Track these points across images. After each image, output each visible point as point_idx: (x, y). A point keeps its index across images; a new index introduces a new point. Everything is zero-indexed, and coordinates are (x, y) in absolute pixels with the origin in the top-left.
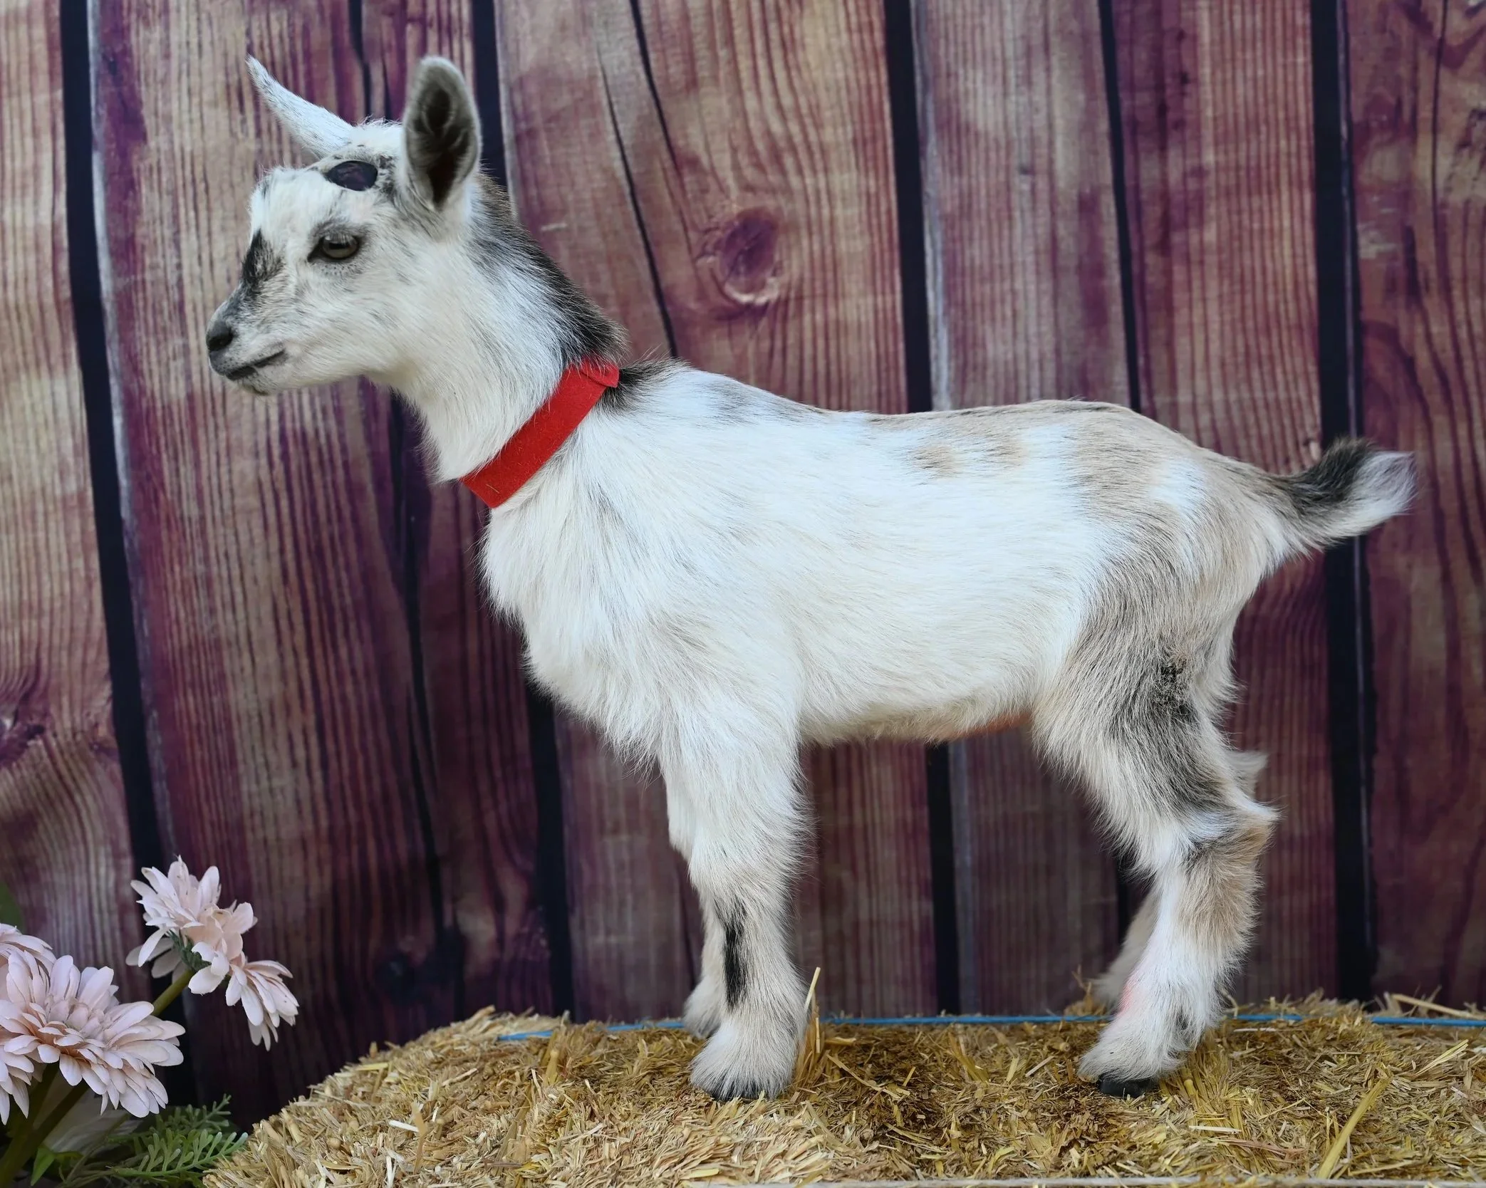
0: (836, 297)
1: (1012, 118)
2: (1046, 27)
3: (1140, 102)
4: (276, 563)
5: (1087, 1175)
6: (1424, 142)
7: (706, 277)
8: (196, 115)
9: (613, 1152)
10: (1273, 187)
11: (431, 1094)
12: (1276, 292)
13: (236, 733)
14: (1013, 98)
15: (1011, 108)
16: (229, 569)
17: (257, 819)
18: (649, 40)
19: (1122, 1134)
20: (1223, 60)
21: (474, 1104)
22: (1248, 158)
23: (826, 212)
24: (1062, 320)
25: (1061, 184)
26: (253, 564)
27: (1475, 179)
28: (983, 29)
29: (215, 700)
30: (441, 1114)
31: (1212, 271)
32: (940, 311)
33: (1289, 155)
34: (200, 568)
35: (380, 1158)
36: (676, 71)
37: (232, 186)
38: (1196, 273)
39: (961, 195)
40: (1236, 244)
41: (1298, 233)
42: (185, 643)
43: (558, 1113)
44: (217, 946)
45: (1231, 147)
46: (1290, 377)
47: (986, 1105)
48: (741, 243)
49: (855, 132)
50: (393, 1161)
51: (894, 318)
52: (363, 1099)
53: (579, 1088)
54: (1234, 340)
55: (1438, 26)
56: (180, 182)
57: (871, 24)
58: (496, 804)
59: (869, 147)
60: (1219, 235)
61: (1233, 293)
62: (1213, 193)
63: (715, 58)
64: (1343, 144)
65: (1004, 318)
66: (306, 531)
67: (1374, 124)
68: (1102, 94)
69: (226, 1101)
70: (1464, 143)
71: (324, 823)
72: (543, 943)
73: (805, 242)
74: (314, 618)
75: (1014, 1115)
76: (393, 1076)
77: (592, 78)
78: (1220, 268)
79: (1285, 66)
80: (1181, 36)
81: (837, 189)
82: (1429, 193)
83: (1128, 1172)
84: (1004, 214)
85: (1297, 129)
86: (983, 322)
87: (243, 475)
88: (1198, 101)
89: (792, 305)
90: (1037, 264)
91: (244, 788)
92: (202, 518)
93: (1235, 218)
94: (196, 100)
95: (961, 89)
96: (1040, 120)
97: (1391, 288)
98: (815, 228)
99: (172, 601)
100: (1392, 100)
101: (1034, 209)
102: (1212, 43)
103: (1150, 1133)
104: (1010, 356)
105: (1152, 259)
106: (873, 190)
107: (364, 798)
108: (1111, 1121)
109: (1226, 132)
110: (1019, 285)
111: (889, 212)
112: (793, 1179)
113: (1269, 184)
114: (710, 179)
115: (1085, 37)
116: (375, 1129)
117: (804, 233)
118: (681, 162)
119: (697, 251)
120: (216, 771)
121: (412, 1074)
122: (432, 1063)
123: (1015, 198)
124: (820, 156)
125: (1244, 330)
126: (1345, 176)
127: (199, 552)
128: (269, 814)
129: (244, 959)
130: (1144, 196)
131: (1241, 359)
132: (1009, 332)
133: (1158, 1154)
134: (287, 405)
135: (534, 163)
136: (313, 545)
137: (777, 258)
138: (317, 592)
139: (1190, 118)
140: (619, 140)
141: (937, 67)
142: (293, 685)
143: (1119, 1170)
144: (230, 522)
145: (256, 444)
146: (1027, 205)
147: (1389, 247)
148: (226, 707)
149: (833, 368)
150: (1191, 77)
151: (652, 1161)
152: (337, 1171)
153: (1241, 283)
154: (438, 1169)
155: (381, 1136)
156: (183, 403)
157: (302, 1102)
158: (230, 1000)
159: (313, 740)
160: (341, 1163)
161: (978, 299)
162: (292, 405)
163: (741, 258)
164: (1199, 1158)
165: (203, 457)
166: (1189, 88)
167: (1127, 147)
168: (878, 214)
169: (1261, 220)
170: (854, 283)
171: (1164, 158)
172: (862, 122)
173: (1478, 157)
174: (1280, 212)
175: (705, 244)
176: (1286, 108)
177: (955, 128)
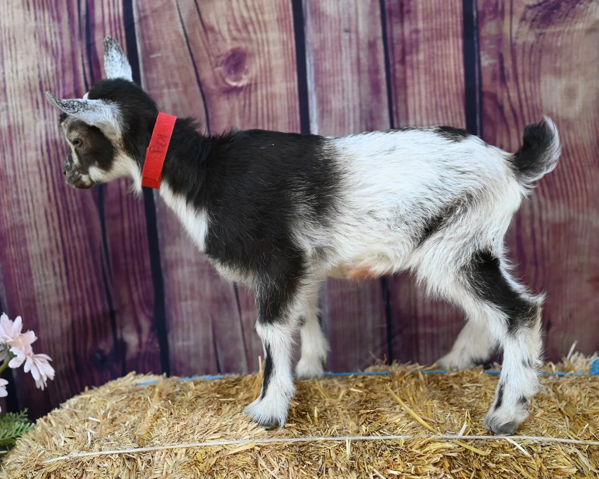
0: (271, 83)
1: (341, 9)
3: (393, 3)
4: (46, 193)
5: (369, 435)
6: (507, 18)
7: (218, 75)
8: (10, 12)
9: (179, 428)
10: (447, 37)
11: (108, 407)
12: (448, 79)
13: (31, 263)
14: (341, 1)
15: (341, 5)
16: (27, 197)
17: (41, 297)
19: (383, 419)
21: (124, 410)
22: (436, 25)
23: (266, 49)
24: (362, 92)
25: (362, 36)
26: (36, 194)
27: (528, 34)
29: (23, 249)
30: (111, 415)
31: (422, 71)
33: (453, 24)
34: (15, 196)
35: (86, 432)
37: (25, 40)
38: (416, 72)
39: (321, 41)
41: (456, 55)
42: (9, 226)
43: (158, 413)
44: (21, 349)
45: (429, 21)
46: (454, 114)
47: (330, 408)
48: (232, 62)
49: (278, 16)
50: (91, 433)
51: (294, 91)
52: (81, 409)
53: (167, 403)
54: (431, 100)
56: (4, 39)
58: (137, 289)
59: (284, 22)
60: (425, 57)
61: (430, 80)
62: (422, 39)
64: (475, 19)
65: (339, 91)
66: (58, 180)
67: (487, 12)
69: (26, 410)
70: (523, 19)
71: (68, 297)
72: (157, 345)
74: (62, 215)
75: (341, 412)
76: (93, 400)
78: (425, 69)
81: (270, 40)
82: (509, 40)
83: (385, 434)
84: (338, 49)
85: (456, 13)
86: (330, 93)
87: (31, 159)
88: (416, 2)
89: (253, 87)
90: (352, 69)
91: (35, 284)
92: (15, 176)
93: (431, 50)
94: (10, 6)
96: (352, 10)
97: (494, 78)
98: (262, 55)
99: (3, 209)
100: (494, 2)
101: (350, 47)
103: (394, 419)
104: (341, 107)
105: (398, 67)
106: (285, 39)
107: (84, 287)
108: (379, 414)
109: (427, 15)
110: (344, 78)
111: (292, 49)
112: (250, 439)
113: (445, 35)
114: (219, 36)
116: (84, 421)
117: (257, 57)
118: (207, 29)
119: (214, 65)
120: (23, 278)
121: (101, 399)
122: (109, 394)
123: (343, 42)
124: (263, 26)
125: (435, 95)
126: (475, 33)
127: (14, 189)
128: (45, 295)
129: (32, 354)
130: (395, 41)
131: (434, 107)
132: (341, 97)
133: (397, 427)
134: (49, 130)
135: (147, 30)
136: (61, 186)
137: (246, 67)
138: (62, 204)
139: (413, 9)
142: (54, 243)
143: (381, 433)
144: (26, 177)
145: (36, 146)
146: (348, 45)
147: (493, 61)
148: (27, 252)
149: (270, 112)
151: (194, 432)
152: (69, 438)
153: (433, 76)
154: (109, 436)
155: (87, 424)
156: (7, 129)
157: (56, 411)
158: (26, 370)
159: (63, 264)
160: (70, 434)
161: (328, 84)
162: (51, 129)
163: (232, 68)
164: (413, 428)
165: (15, 151)
167: (388, 21)
168: (288, 49)
169: (442, 51)
170: (278, 77)
171: (402, 26)
172: (280, 11)
173: (528, 25)
174: (449, 47)
175: (217, 63)
176: (451, 5)
177: (318, 14)
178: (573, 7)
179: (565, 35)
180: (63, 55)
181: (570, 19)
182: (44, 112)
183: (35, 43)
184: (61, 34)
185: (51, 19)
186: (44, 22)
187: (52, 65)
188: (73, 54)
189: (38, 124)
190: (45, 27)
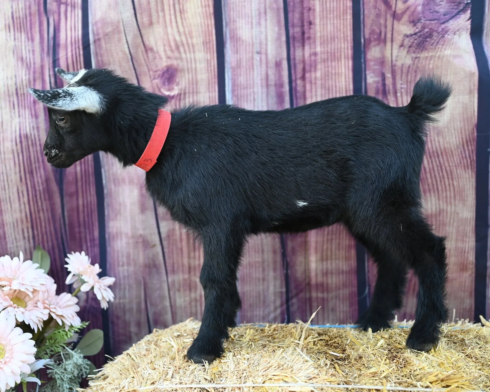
0: (197, 93)
1: (254, 36)
2: (265, 6)
3: (296, 31)
4: (18, 175)
6: (389, 44)
7: (155, 86)
10: (339, 59)
13: (6, 229)
14: (254, 29)
15: (254, 32)
16: (3, 177)
18: (137, 10)
20: (323, 17)
22: (331, 49)
23: (194, 66)
24: (270, 101)
25: (270, 57)
26: (11, 176)
27: (405, 57)
28: (245, 6)
31: (319, 86)
32: (230, 98)
33: (344, 48)
36: (146, 20)
37: (6, 56)
38: (314, 87)
39: (237, 60)
40: (327, 78)
41: (347, 74)
45: (326, 46)
48: (166, 75)
49: (203, 39)
51: (215, 100)
55: (394, 7)
57: (209, 5)
59: (208, 45)
60: (321, 74)
61: (325, 94)
62: (319, 61)
63: (158, 16)
64: (362, 45)
65: (251, 100)
66: (28, 166)
67: (372, 39)
68: (283, 28)
70: (402, 46)
73: (187, 75)
74: (30, 193)
77: (119, 22)
78: (322, 85)
79: (343, 19)
80: (310, 9)
81: (197, 59)
82: (390, 62)
84: (251, 67)
85: (347, 40)
86: (244, 102)
87: (8, 148)
88: (315, 31)
89: (182, 96)
90: (262, 83)
91: (9, 246)
93: (327, 69)
95: (238, 26)
96: (263, 37)
97: (377, 93)
98: (190, 70)
100: (378, 31)
101: (261, 65)
102: (320, 11)
105: (299, 82)
106: (209, 59)
109: (324, 41)
110: (256, 90)
111: (214, 66)
113: (338, 58)
114: (157, 55)
115: (278, 9)
117: (186, 72)
118: (147, 49)
119: (152, 78)
123: (255, 62)
124: (192, 48)
126: (363, 56)
128: (16, 253)
130: (297, 61)
134: (22, 126)
135: (100, 49)
136: (30, 170)
137: (177, 80)
138: (31, 184)
139: (312, 36)
140: (127, 42)
141: (230, 19)
142: (24, 214)
144: (4, 162)
145: (12, 138)
146: (258, 64)
147: (377, 79)
150: (313, 23)
159: (30, 231)
161: (242, 95)
162: (23, 126)
163: (166, 80)
166: (312, 26)
167: (291, 45)
168: (211, 66)
169: (335, 70)
170: (203, 88)
171: (303, 49)
172: (206, 36)
173: (406, 50)
174: (341, 67)
175: (155, 76)
176: (344, 33)
177: (236, 39)
178: (443, 37)
179: (436, 59)
180: (34, 68)
181: (440, 46)
182: (19, 112)
183: (14, 58)
184: (33, 51)
185: (27, 40)
186: (21, 42)
187: (26, 75)
188: (42, 67)
189: (14, 122)
190: (21, 46)
